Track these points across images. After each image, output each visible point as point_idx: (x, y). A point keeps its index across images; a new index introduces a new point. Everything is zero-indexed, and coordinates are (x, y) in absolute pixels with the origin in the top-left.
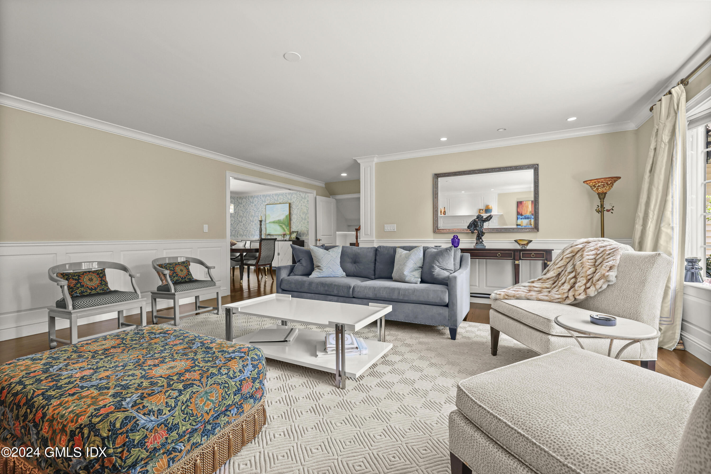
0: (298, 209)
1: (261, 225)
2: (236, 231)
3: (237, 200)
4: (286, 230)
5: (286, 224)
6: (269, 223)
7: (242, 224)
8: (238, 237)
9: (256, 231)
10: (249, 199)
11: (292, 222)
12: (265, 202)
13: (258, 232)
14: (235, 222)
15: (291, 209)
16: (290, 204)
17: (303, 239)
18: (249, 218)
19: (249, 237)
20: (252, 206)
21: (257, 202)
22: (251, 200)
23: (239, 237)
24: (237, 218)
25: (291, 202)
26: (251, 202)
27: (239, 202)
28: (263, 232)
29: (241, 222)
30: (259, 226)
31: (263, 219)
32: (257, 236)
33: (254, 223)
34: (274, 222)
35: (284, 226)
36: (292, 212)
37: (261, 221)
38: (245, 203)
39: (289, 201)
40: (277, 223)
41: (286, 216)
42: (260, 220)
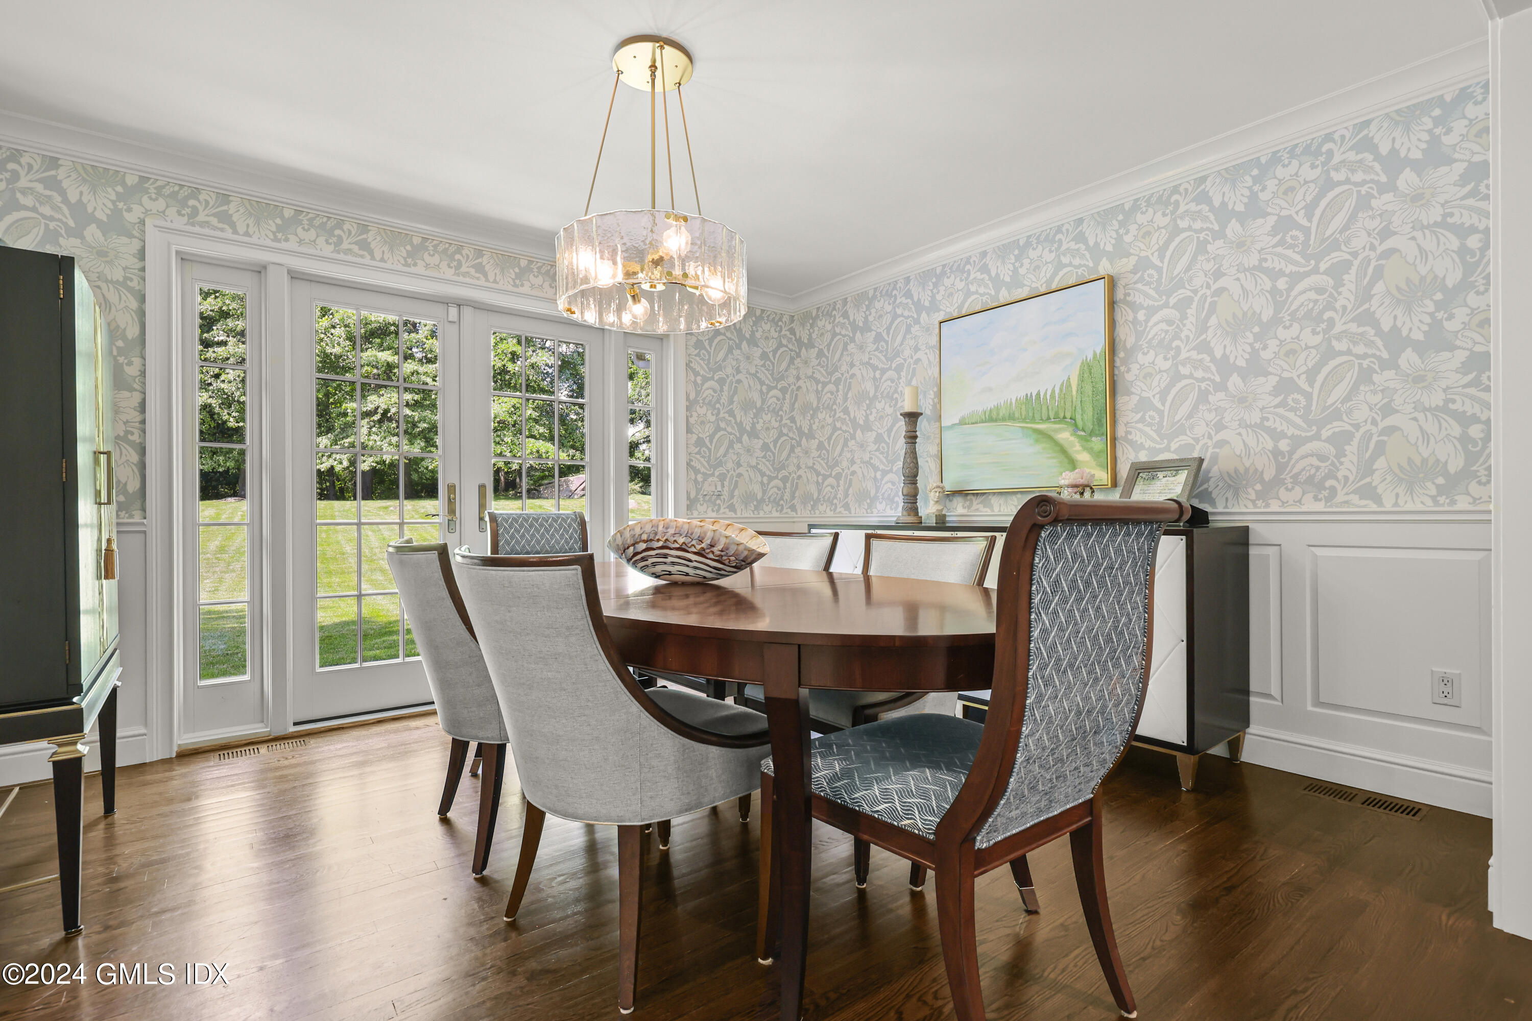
0: (1183, 305)
1: (912, 438)
2: (785, 480)
3: (792, 331)
4: (1083, 457)
5: (1087, 417)
6: (962, 422)
7: (814, 444)
8: (793, 508)
9: (885, 473)
10: (845, 315)
11: (1126, 403)
12: (934, 307)
13: (895, 484)
14: (781, 434)
15: (1123, 315)
16: (1112, 283)
17: (1238, 521)
18: (846, 411)
19: (847, 507)
20: (861, 348)
21: (887, 319)
22: (858, 317)
23: (799, 507)
24: (792, 419)
25: (1122, 267)
26: (854, 327)
27: (799, 341)
28: (927, 480)
29: (811, 436)
30: (901, 445)
31: (926, 407)
32: (891, 500)
33: (871, 436)
34: (991, 418)
35: (1065, 436)
36: (1122, 332)
37: (912, 417)
38: (828, 336)
39: (1105, 268)
40: (1011, 418)
41: (1087, 369)
42: (908, 408)
